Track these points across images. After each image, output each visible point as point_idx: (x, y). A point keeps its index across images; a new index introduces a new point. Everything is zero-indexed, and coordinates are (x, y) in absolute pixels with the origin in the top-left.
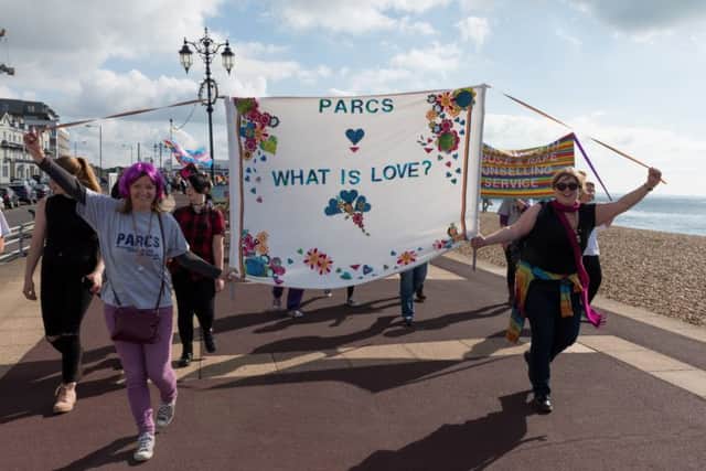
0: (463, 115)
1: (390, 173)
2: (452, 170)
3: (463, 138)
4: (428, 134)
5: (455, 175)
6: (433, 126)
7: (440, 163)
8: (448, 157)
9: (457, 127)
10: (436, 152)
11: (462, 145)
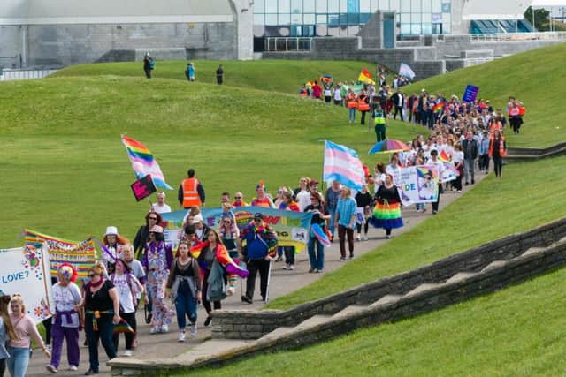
0: (39, 251)
1: (10, 278)
2: (38, 274)
3: (40, 260)
4: (25, 260)
5: (40, 276)
6: (26, 256)
7: (32, 271)
8: (36, 269)
9: (37, 256)
10: (30, 267)
11: (41, 263)
